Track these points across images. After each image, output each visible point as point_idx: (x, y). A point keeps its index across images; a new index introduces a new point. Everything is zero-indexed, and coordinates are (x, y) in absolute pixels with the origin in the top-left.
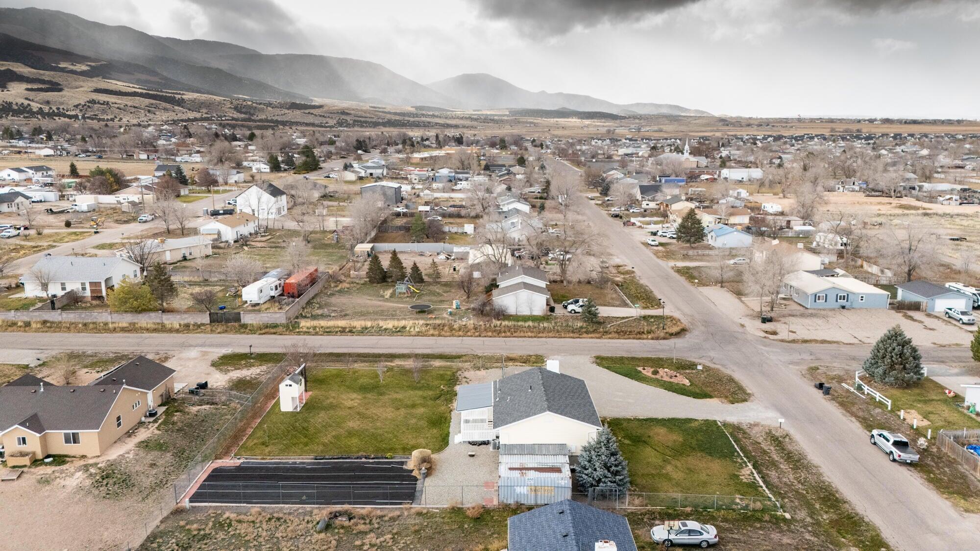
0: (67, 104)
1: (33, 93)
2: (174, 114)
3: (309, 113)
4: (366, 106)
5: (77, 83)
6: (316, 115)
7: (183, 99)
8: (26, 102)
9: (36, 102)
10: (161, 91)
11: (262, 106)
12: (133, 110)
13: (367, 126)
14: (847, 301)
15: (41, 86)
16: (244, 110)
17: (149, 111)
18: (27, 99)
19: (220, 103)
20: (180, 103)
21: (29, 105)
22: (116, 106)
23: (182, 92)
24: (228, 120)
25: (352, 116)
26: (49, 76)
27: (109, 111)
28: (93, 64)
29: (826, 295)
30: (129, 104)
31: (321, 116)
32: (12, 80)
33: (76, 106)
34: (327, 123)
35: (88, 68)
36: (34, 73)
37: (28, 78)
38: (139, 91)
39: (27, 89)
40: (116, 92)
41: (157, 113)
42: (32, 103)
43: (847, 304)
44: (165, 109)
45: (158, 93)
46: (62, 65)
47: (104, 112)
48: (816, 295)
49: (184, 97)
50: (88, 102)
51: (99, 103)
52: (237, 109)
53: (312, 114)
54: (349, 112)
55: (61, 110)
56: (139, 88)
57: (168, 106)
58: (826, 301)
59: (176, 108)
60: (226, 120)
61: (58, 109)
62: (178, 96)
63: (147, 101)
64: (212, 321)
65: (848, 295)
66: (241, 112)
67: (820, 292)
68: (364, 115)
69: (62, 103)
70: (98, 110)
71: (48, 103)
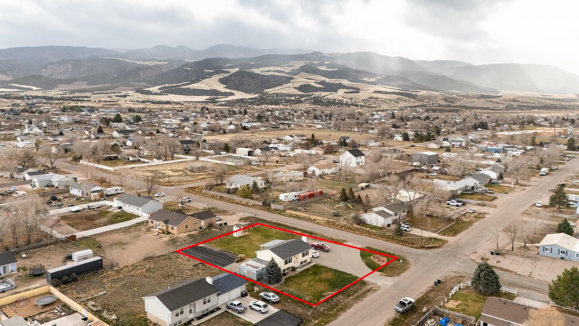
0: (360, 99)
1: (346, 94)
2: (408, 103)
3: (490, 101)
4: (538, 95)
5: (368, 88)
6: (493, 102)
7: (416, 95)
8: (342, 99)
9: (347, 99)
10: (408, 91)
11: (460, 97)
12: (389, 101)
13: (526, 109)
14: (567, 255)
15: (352, 90)
16: (449, 100)
17: (396, 102)
18: (343, 97)
19: (436, 96)
20: (414, 97)
21: (343, 100)
22: (381, 99)
23: (418, 91)
24: (436, 106)
25: (520, 102)
26: (356, 85)
27: (377, 102)
28: (379, 78)
29: (551, 249)
30: (388, 98)
31: (496, 103)
32: (340, 88)
33: (363, 100)
34: (498, 107)
35: (376, 80)
36: (350, 84)
37: (347, 86)
38: (395, 91)
39: (345, 92)
40: (384, 92)
41: (400, 103)
42: (344, 99)
43: (567, 257)
44: (405, 101)
45: (405, 92)
46: (365, 79)
47: (374, 103)
48: (544, 247)
49: (418, 93)
50: (369, 98)
51: (374, 98)
52: (445, 100)
53: (492, 101)
54: (518, 99)
55: (356, 103)
56: (397, 89)
57: (407, 98)
58: (551, 252)
59: (411, 99)
60: (435, 106)
61: (355, 102)
62: (414, 93)
63: (397, 96)
64: (263, 205)
65: (567, 251)
66: (447, 101)
67: (546, 246)
68: (529, 101)
69: (357, 99)
70: (372, 102)
71: (351, 99)
